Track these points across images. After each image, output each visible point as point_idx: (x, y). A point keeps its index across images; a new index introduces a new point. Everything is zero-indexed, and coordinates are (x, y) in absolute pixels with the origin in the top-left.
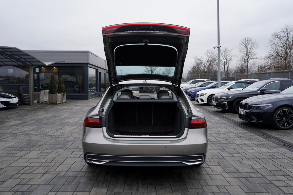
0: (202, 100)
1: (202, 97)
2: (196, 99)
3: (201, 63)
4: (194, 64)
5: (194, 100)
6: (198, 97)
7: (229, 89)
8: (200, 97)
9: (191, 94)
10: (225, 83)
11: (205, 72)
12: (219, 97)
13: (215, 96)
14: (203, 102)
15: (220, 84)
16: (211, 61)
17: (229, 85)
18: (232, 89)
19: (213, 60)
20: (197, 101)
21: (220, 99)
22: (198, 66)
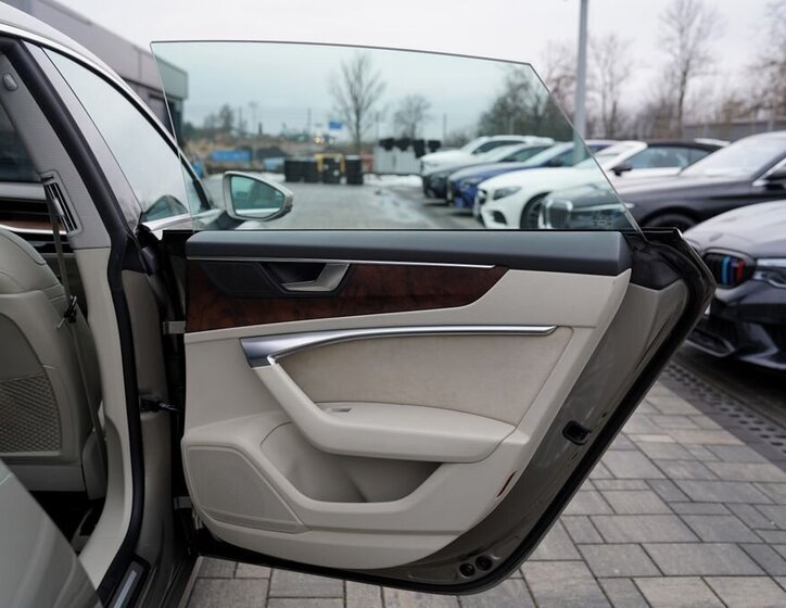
0: (499, 217)
1: (499, 206)
2: (476, 212)
3: (525, 86)
4: (503, 90)
5: (470, 215)
6: (483, 201)
7: (618, 171)
8: (492, 205)
9: (463, 190)
10: (600, 148)
11: (538, 119)
12: (570, 207)
13: (549, 202)
14: (501, 226)
15: (581, 153)
16: (558, 81)
17: (616, 155)
18: (629, 170)
19: (565, 76)
20: (480, 219)
21: (574, 215)
22: (514, 97)
